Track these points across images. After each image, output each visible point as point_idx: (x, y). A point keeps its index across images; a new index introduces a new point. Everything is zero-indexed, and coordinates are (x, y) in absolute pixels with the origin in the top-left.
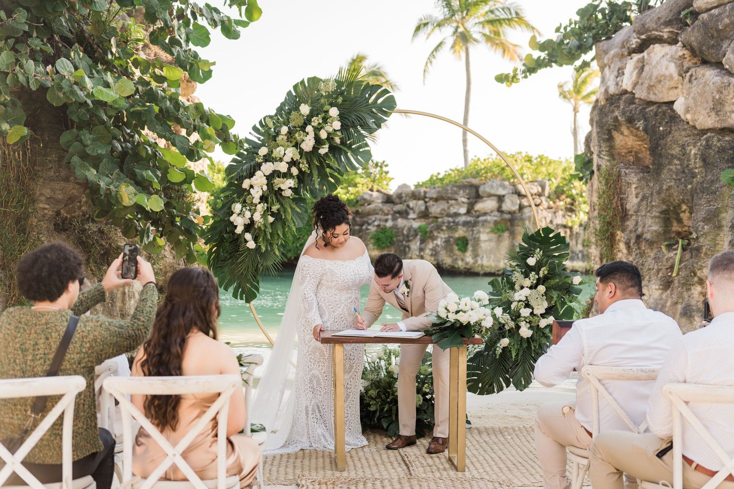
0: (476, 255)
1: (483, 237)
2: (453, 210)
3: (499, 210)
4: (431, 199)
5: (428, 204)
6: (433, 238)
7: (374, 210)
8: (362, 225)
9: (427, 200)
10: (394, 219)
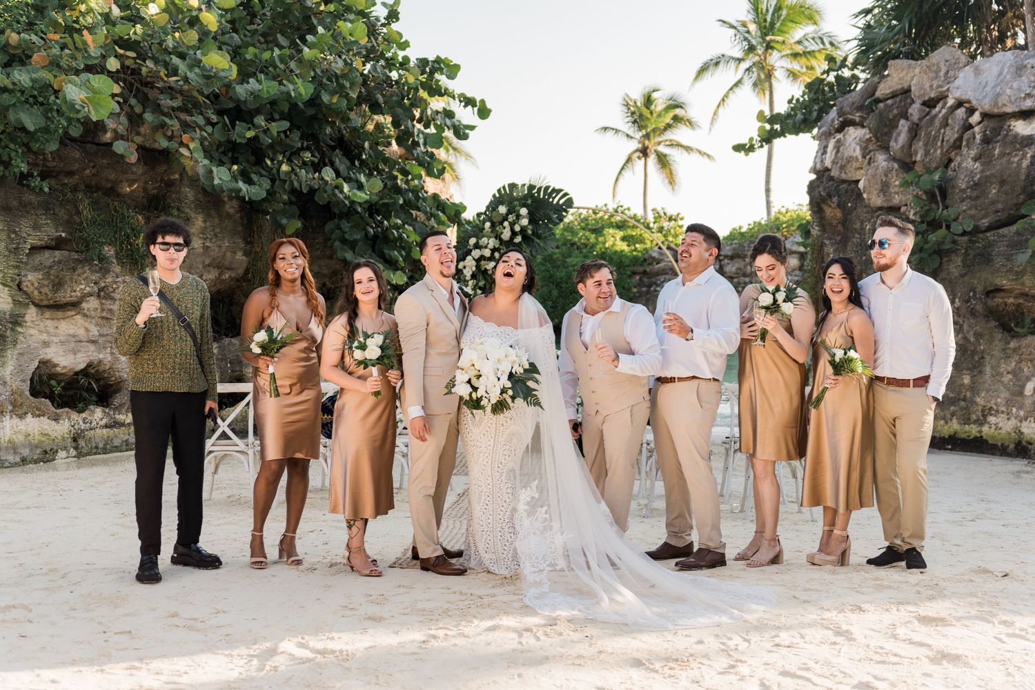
4: (726, 257)
5: (723, 263)
7: (664, 270)
8: (650, 286)
9: (721, 258)
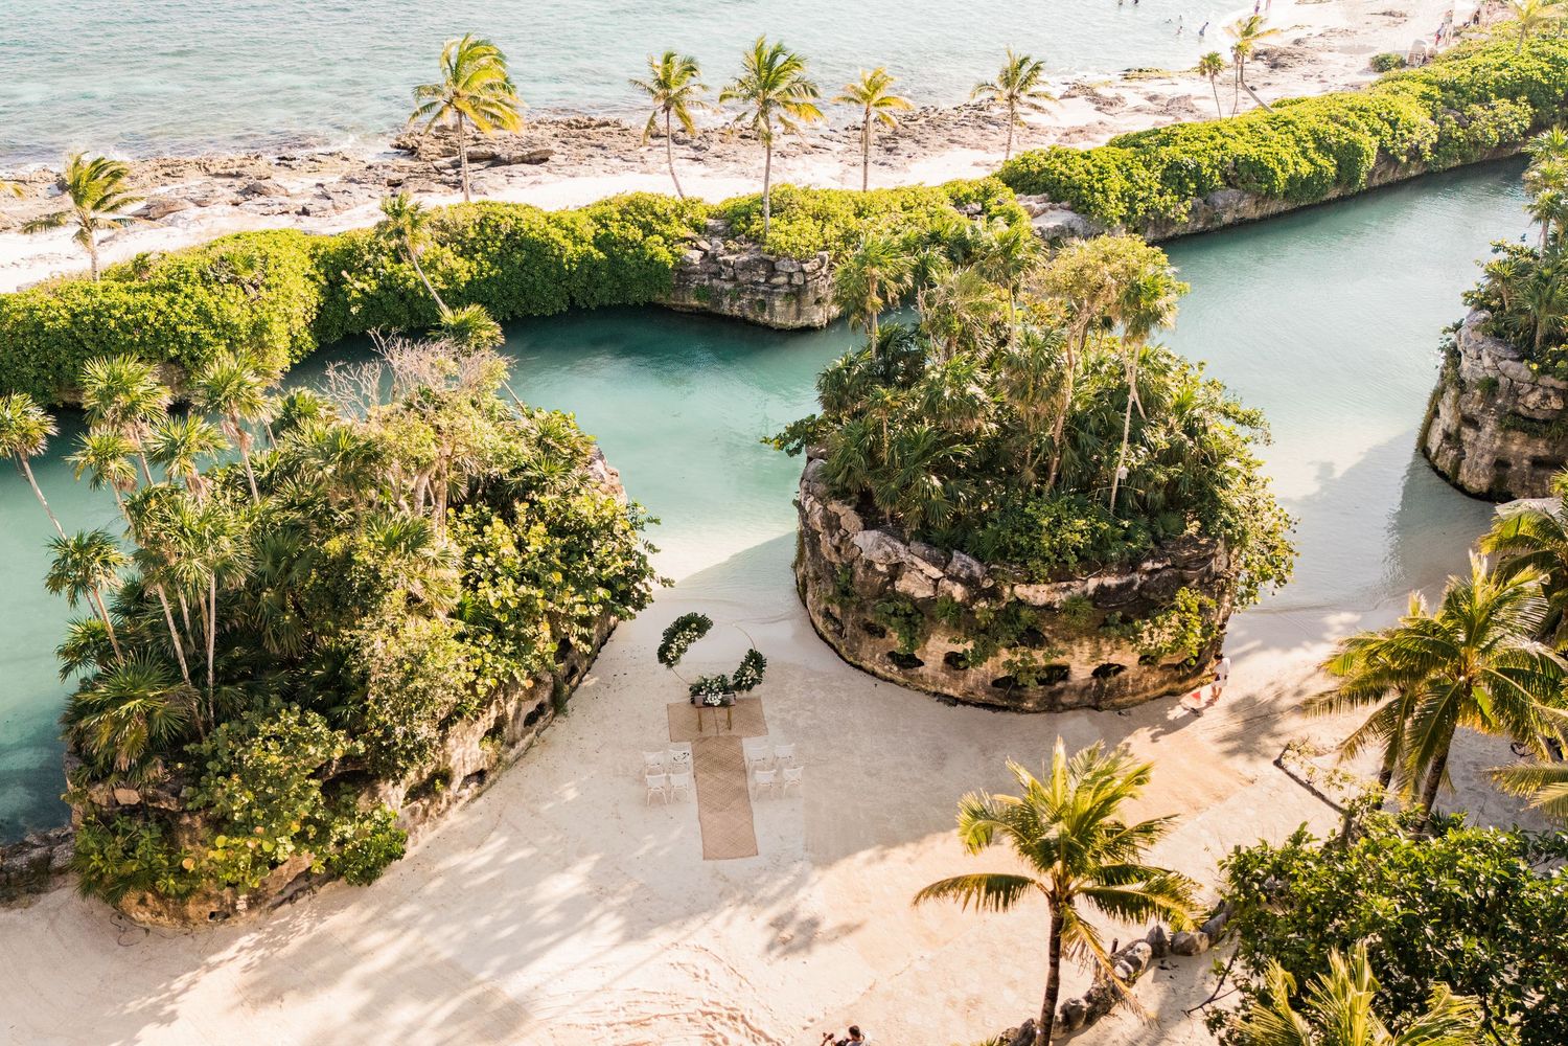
0: (771, 315)
1: (777, 303)
2: (755, 279)
3: (789, 283)
4: (738, 268)
5: (736, 271)
6: (740, 298)
7: (694, 271)
8: (685, 281)
9: (735, 268)
10: (710, 279)
